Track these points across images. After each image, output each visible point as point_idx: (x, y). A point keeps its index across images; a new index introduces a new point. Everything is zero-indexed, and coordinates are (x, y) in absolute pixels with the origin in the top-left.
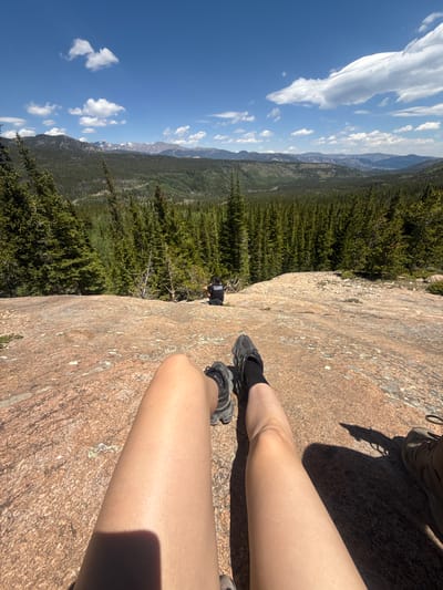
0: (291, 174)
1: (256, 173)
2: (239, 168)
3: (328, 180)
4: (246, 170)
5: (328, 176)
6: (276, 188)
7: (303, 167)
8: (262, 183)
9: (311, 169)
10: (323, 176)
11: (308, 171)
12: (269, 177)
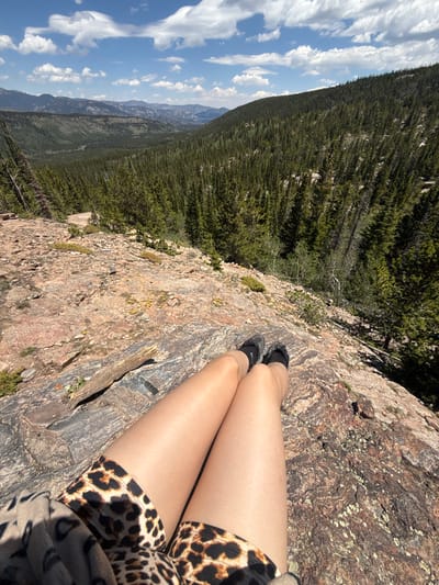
0: (99, 129)
1: (56, 129)
2: (28, 123)
3: (141, 135)
4: (39, 126)
5: (141, 131)
6: (83, 147)
7: (113, 121)
8: (66, 142)
9: (123, 124)
10: (136, 131)
11: (119, 126)
12: (74, 134)
